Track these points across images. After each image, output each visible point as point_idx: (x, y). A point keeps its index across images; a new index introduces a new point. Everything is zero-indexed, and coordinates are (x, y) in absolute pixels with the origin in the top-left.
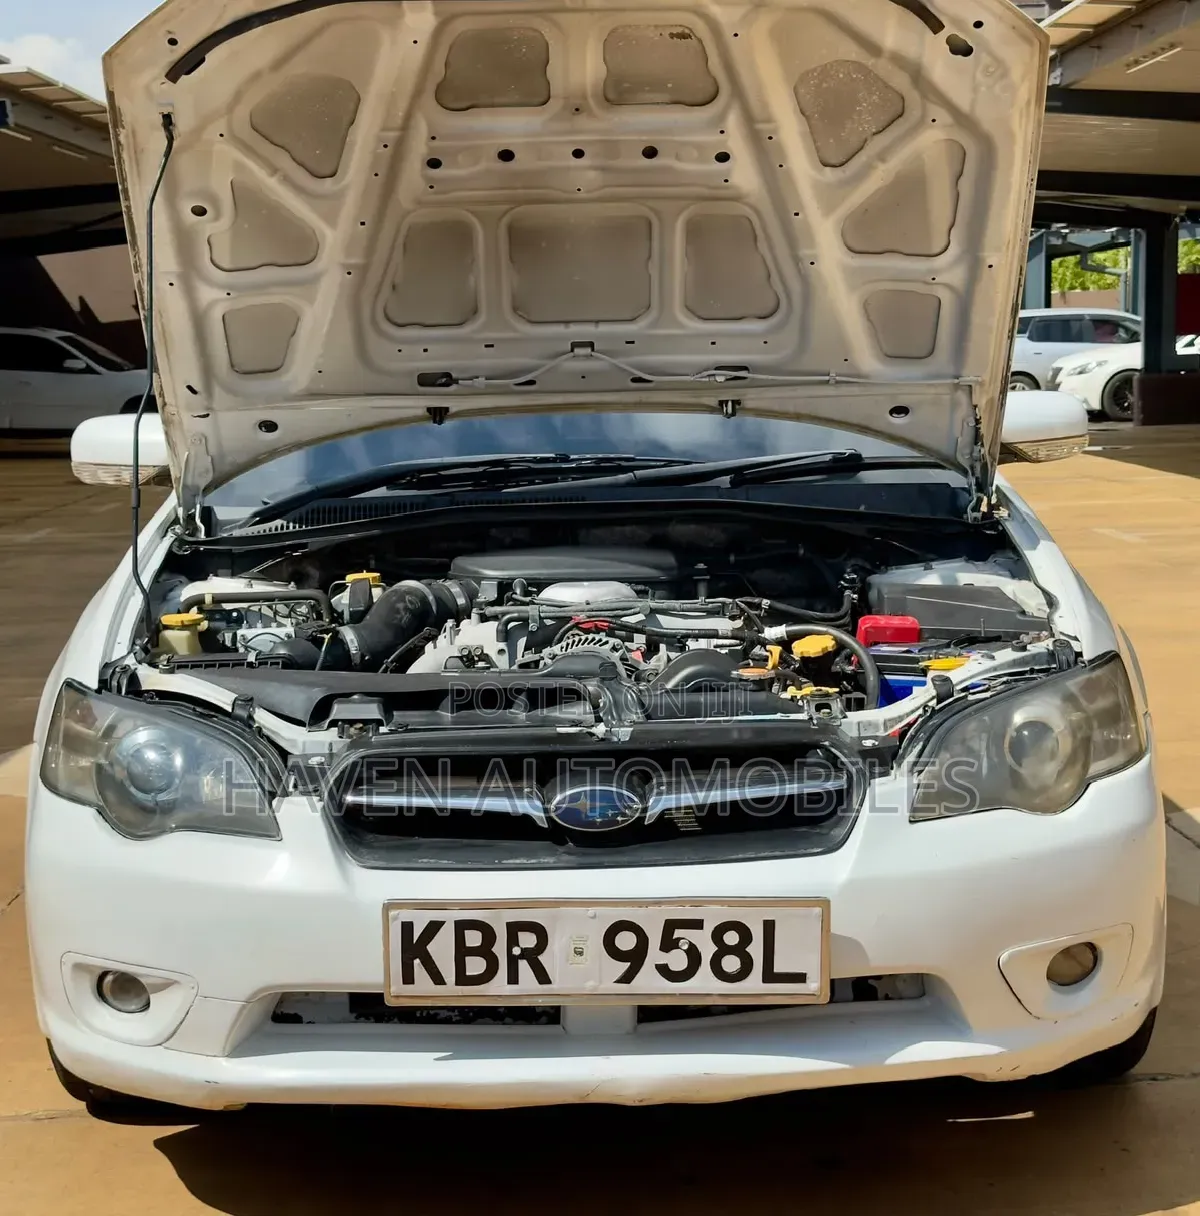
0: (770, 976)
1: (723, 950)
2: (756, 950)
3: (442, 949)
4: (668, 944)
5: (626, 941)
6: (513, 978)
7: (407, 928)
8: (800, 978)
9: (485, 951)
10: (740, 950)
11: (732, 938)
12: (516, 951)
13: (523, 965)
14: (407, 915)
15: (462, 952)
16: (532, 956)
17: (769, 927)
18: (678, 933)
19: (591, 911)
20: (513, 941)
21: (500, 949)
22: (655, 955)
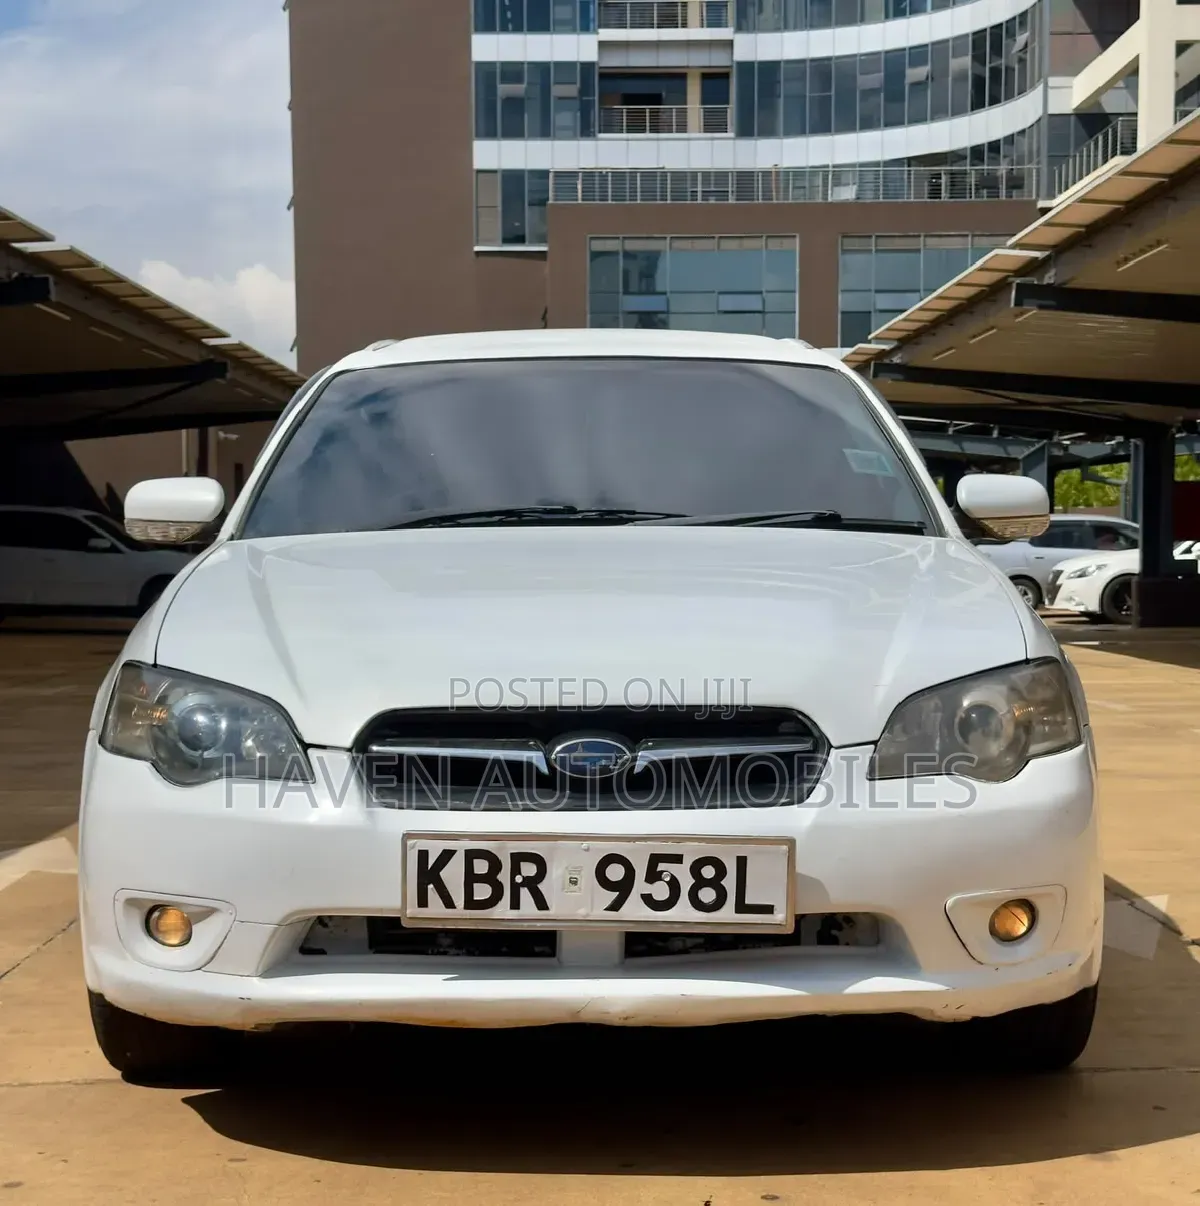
0: (742, 907)
1: (700, 882)
2: (730, 883)
3: (453, 875)
4: (653, 876)
5: (615, 873)
6: (515, 904)
7: (423, 855)
8: (768, 909)
9: (490, 878)
10: (716, 884)
11: (708, 872)
12: (519, 879)
13: (525, 893)
14: (423, 844)
15: (471, 878)
16: (532, 884)
17: (742, 862)
18: (661, 867)
19: (585, 844)
20: (516, 870)
21: (504, 877)
22: (640, 886)
